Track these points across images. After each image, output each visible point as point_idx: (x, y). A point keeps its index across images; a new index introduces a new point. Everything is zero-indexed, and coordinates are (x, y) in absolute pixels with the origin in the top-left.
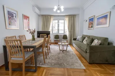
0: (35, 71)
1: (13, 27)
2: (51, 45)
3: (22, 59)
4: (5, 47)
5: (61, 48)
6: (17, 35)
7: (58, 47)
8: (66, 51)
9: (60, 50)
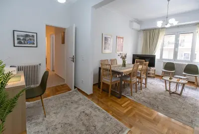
1: (107, 51)
2: (155, 79)
4: (100, 68)
6: (109, 59)
9: (167, 90)
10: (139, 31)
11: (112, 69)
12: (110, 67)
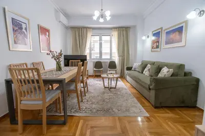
0: (64, 123)
2: (89, 79)
3: (41, 102)
5: (106, 84)
6: (29, 62)
7: (102, 82)
8: (115, 88)
9: (105, 87)
10: (67, 28)
11: (43, 77)
12: (39, 75)
